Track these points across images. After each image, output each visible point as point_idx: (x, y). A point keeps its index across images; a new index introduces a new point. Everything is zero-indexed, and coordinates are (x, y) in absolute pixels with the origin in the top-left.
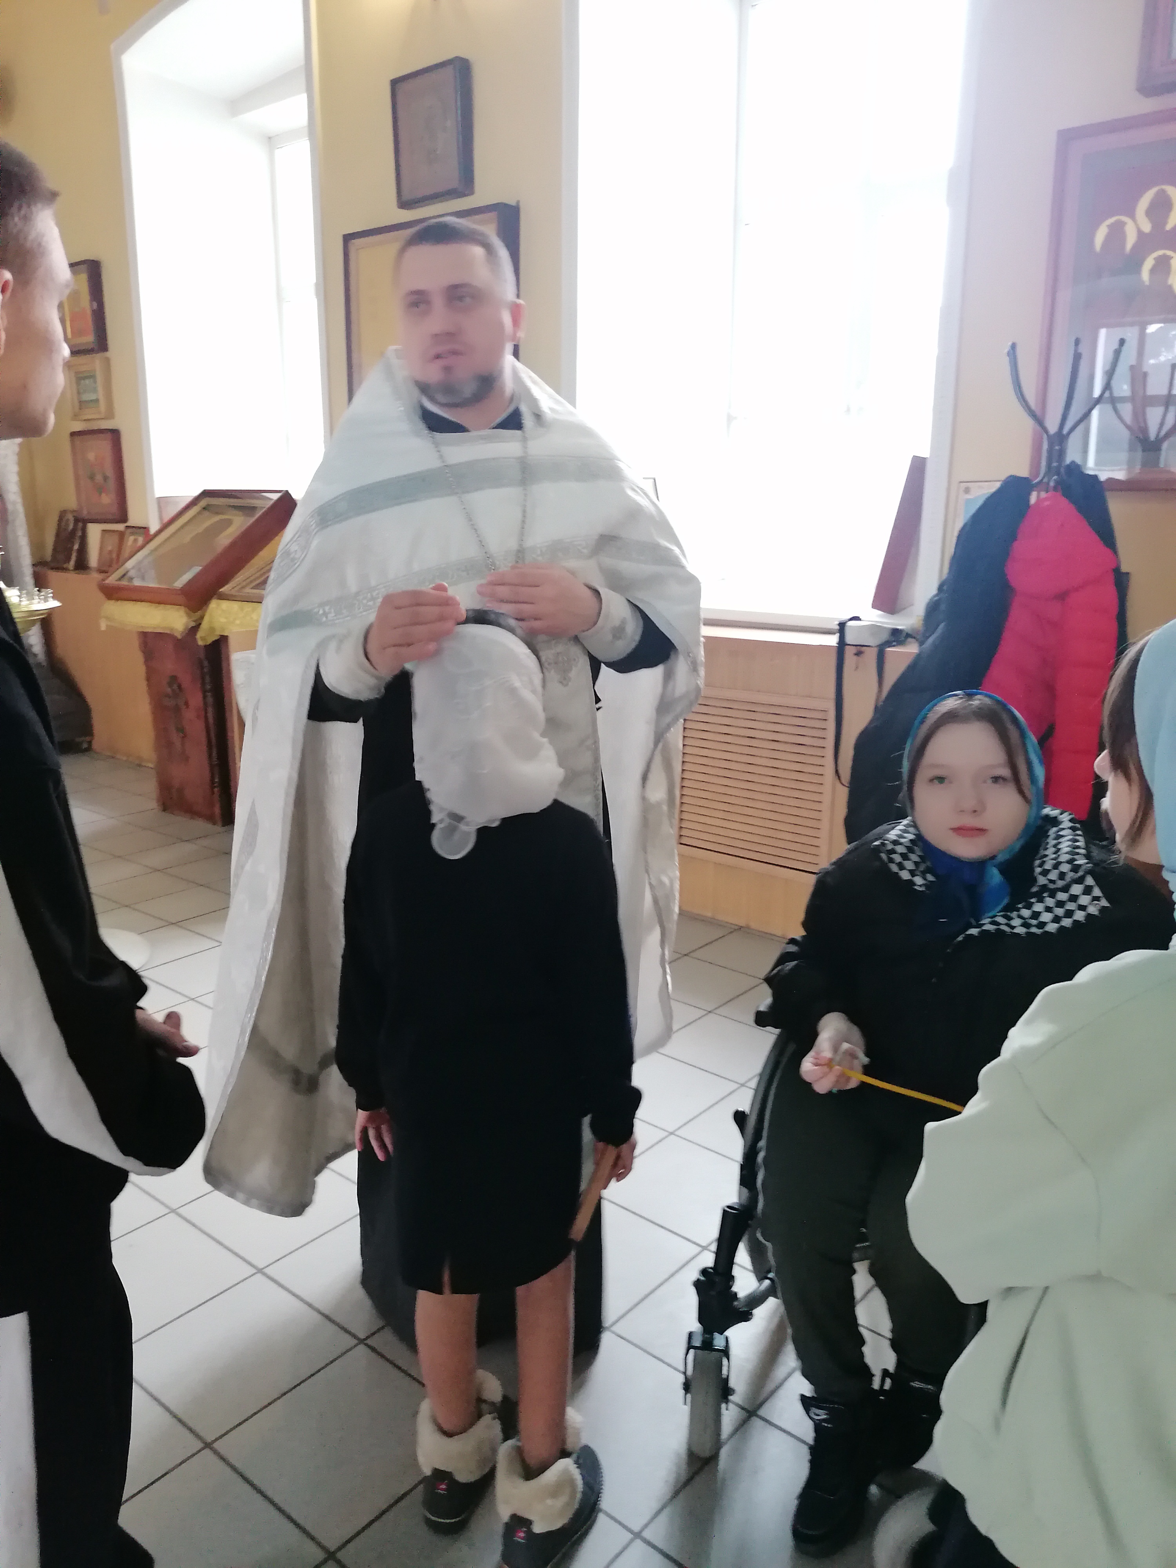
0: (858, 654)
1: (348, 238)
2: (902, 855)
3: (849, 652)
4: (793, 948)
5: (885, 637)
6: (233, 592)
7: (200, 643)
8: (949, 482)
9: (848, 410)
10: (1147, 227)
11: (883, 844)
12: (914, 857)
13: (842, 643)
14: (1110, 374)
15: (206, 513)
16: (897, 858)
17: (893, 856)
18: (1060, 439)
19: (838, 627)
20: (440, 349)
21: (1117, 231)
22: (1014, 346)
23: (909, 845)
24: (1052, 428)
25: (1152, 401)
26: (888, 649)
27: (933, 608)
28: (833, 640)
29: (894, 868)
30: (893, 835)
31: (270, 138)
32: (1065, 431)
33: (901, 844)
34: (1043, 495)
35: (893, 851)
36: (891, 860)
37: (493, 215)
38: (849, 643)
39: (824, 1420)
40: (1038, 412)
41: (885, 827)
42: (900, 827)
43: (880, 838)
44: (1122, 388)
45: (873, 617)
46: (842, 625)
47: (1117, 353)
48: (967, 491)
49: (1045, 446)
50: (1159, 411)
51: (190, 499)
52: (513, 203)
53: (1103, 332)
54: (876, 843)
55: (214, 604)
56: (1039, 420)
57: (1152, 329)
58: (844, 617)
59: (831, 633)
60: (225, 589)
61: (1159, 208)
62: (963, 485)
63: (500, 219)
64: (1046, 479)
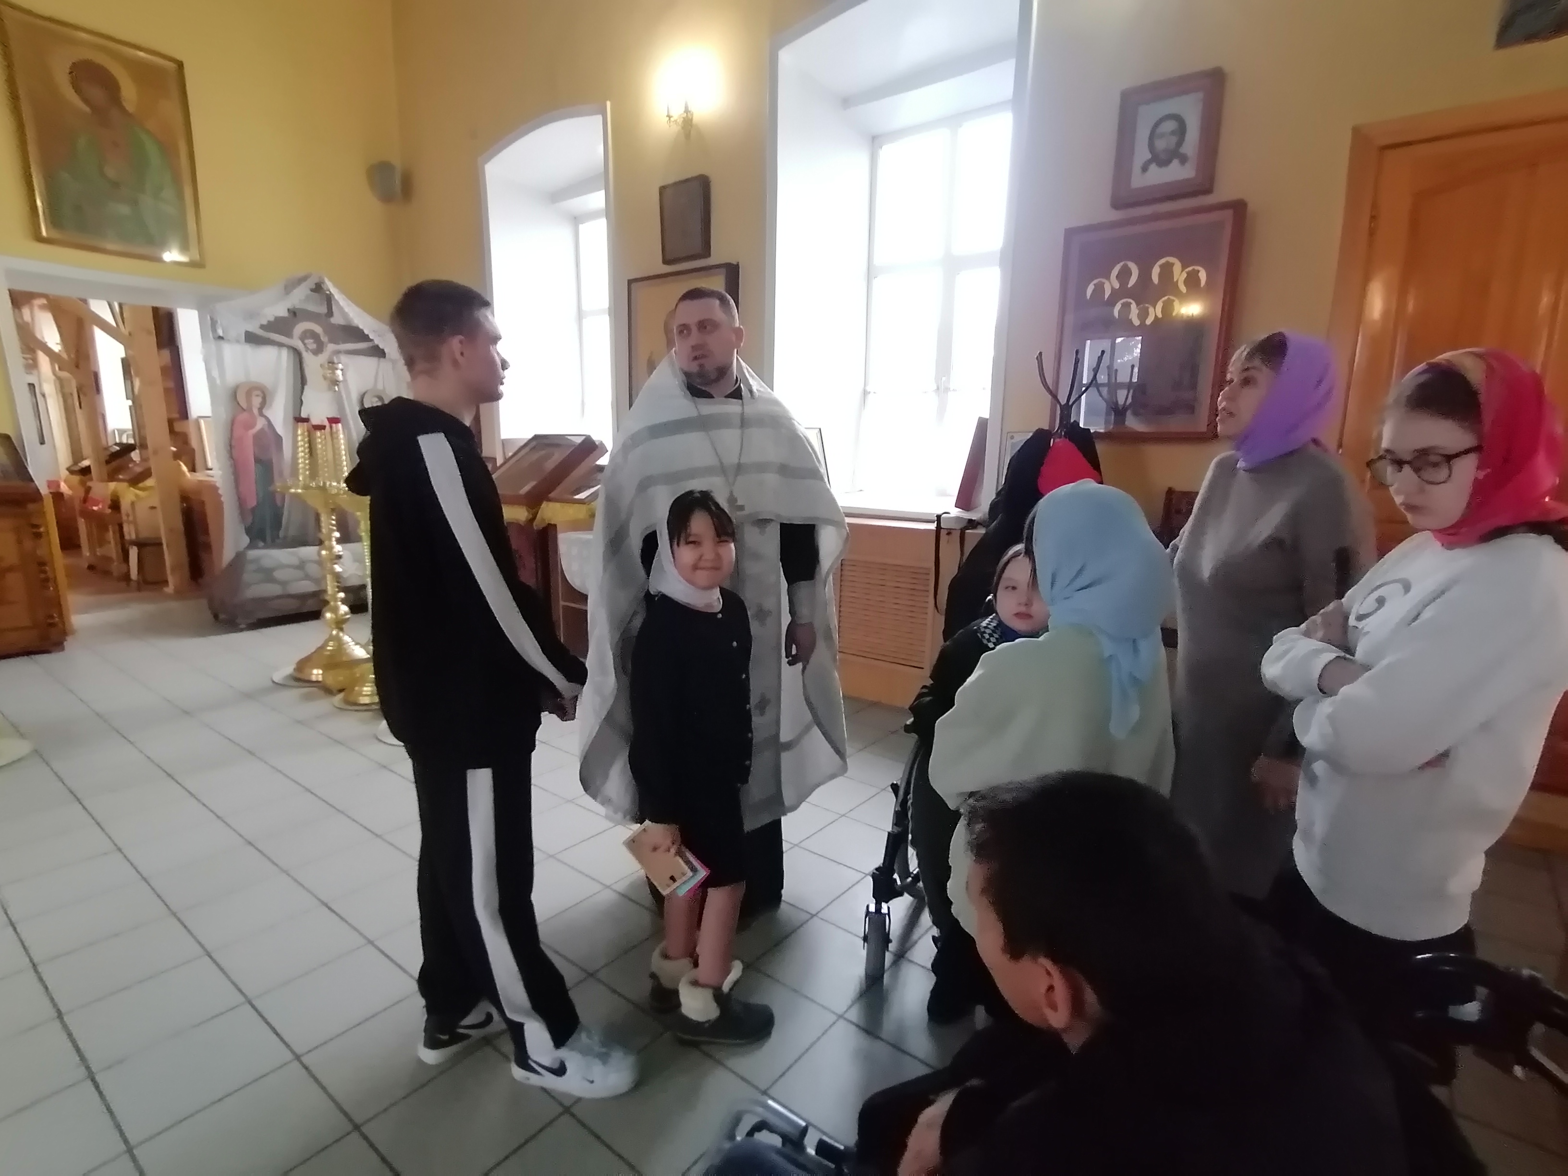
0: (949, 534)
1: (631, 282)
2: (989, 634)
3: (943, 533)
5: (964, 524)
6: (557, 497)
7: (535, 528)
8: (1002, 433)
10: (1117, 285)
11: (979, 628)
12: (996, 636)
13: (939, 527)
14: (1096, 371)
15: (538, 449)
16: (987, 636)
17: (984, 635)
18: (1066, 409)
19: (936, 518)
20: (697, 353)
21: (1099, 289)
22: (1040, 354)
23: (993, 629)
24: (1063, 401)
25: (1121, 386)
26: (967, 531)
27: (994, 507)
28: (933, 526)
29: (985, 642)
30: (984, 624)
31: (575, 218)
32: (1070, 403)
33: (988, 628)
34: (1058, 440)
35: (984, 632)
36: (984, 637)
37: (723, 270)
38: (943, 528)
40: (1054, 392)
41: (979, 620)
42: (989, 619)
44: (1102, 378)
45: (955, 512)
46: (939, 517)
47: (1100, 359)
48: (1012, 438)
49: (1058, 412)
50: (1125, 392)
51: (525, 441)
52: (735, 263)
53: (1088, 342)
54: (975, 628)
55: (544, 505)
56: (1055, 396)
57: (1119, 340)
58: (940, 513)
59: (932, 522)
60: (552, 495)
61: (1124, 274)
62: (1011, 434)
63: (727, 273)
64: (1059, 431)
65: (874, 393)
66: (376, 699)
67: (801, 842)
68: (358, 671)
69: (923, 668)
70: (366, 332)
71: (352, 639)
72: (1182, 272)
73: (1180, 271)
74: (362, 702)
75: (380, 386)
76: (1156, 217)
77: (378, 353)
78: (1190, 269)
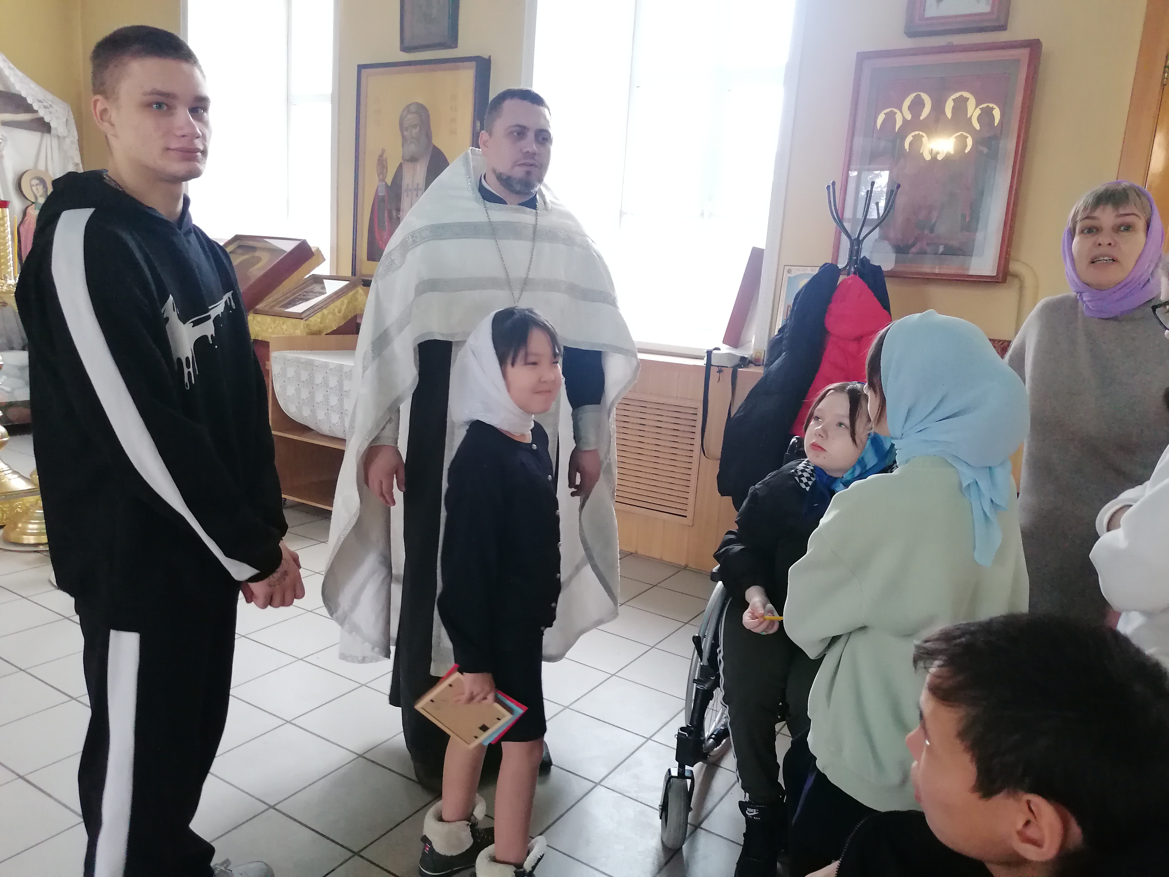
0: (720, 372)
1: (361, 68)
2: (807, 478)
3: (714, 371)
4: (732, 536)
5: (737, 361)
6: (266, 309)
8: (778, 265)
9: (702, 214)
10: (909, 117)
11: (796, 472)
13: (709, 365)
15: (239, 251)
18: (857, 243)
19: (705, 354)
21: (890, 117)
23: (810, 472)
24: (854, 235)
26: (740, 370)
28: (702, 363)
29: (803, 486)
30: (801, 467)
32: (862, 238)
33: (806, 472)
34: (846, 277)
36: (802, 481)
37: (473, 64)
38: (713, 364)
39: (755, 816)
42: (804, 462)
43: (794, 468)
45: (725, 348)
46: (709, 353)
48: (789, 271)
49: (847, 245)
52: (487, 57)
54: (792, 471)
55: (253, 316)
56: (845, 230)
58: (710, 348)
59: (702, 358)
60: (259, 307)
61: (917, 106)
62: (787, 268)
63: (477, 67)
64: (848, 268)
65: (632, 214)
66: (44, 539)
67: (571, 704)
68: (19, 505)
69: (686, 517)
70: (30, 101)
71: (9, 466)
72: (976, 108)
73: (975, 107)
74: (26, 542)
75: (41, 167)
76: (950, 49)
77: (45, 127)
78: (984, 105)
